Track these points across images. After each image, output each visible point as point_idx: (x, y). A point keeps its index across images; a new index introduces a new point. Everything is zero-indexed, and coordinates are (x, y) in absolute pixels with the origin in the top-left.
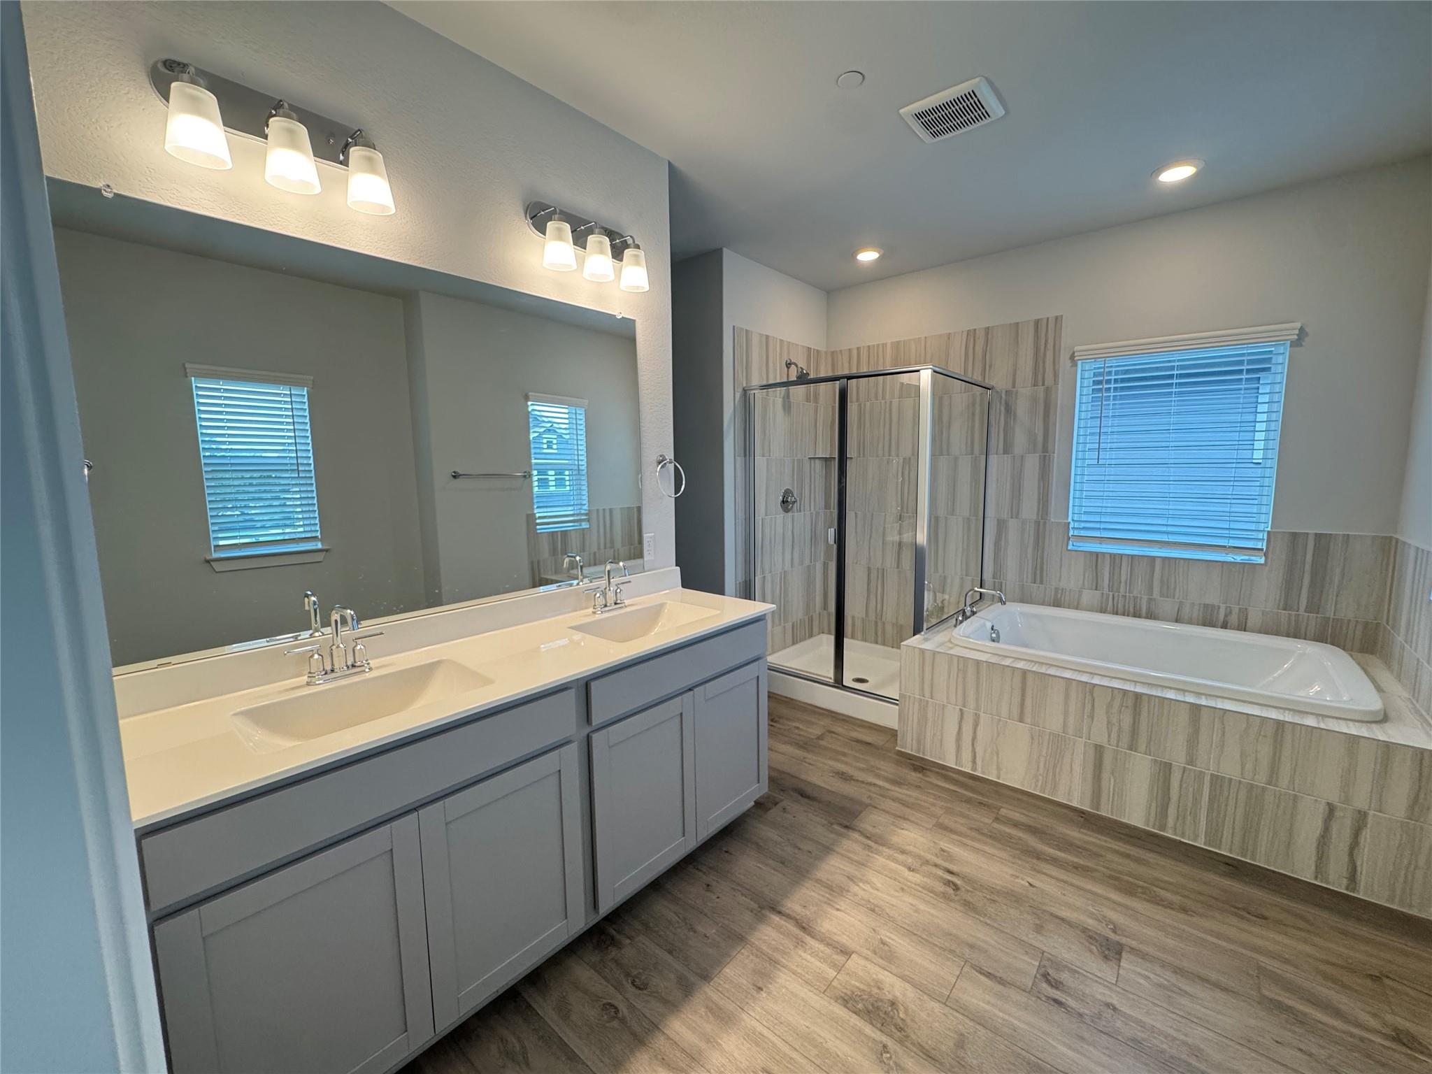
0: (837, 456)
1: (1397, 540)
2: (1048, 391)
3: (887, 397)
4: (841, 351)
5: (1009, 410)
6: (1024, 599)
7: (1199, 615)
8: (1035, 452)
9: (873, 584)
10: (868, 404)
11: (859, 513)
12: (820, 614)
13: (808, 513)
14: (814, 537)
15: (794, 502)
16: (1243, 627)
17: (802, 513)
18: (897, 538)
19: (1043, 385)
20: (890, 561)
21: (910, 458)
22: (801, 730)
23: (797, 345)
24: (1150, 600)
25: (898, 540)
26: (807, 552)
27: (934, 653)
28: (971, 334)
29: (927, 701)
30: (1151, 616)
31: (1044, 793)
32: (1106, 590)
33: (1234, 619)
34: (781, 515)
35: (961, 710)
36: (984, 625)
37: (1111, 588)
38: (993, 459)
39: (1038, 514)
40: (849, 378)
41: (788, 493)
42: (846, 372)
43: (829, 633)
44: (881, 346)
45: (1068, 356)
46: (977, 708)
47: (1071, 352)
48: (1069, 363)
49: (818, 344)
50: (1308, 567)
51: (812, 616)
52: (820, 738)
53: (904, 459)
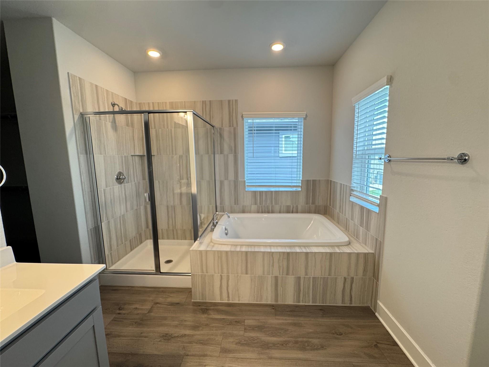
0: (145, 154)
1: (331, 181)
2: (235, 129)
3: (169, 127)
4: (144, 103)
5: (221, 136)
6: (232, 211)
7: (286, 210)
8: (232, 153)
9: (170, 213)
10: (160, 130)
11: (160, 181)
12: (145, 230)
13: (133, 183)
14: (138, 195)
15: (124, 179)
16: (297, 212)
17: (130, 183)
18: (179, 191)
19: (233, 126)
20: (177, 201)
21: (182, 156)
22: (139, 309)
23: (118, 95)
24: (272, 206)
25: (180, 192)
26: (135, 202)
27: (207, 252)
28: (204, 102)
29: (205, 275)
30: (273, 212)
31: (257, 302)
32: (259, 204)
33: (295, 210)
34: (117, 187)
35: (221, 275)
36: (222, 228)
37: (260, 204)
38: (217, 156)
39: (235, 178)
40: (149, 113)
41: (120, 173)
42: (147, 109)
43: (151, 239)
44: (164, 103)
45: (241, 116)
46: (228, 273)
47: (242, 114)
48: (241, 119)
49: (131, 97)
50: (311, 191)
51: (141, 233)
52: (150, 311)
53: (180, 156)
